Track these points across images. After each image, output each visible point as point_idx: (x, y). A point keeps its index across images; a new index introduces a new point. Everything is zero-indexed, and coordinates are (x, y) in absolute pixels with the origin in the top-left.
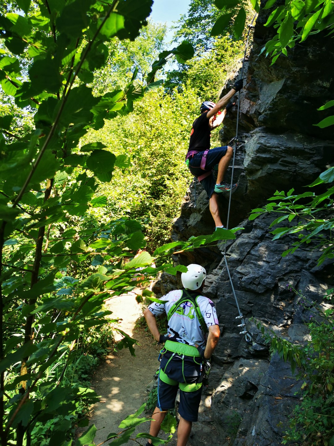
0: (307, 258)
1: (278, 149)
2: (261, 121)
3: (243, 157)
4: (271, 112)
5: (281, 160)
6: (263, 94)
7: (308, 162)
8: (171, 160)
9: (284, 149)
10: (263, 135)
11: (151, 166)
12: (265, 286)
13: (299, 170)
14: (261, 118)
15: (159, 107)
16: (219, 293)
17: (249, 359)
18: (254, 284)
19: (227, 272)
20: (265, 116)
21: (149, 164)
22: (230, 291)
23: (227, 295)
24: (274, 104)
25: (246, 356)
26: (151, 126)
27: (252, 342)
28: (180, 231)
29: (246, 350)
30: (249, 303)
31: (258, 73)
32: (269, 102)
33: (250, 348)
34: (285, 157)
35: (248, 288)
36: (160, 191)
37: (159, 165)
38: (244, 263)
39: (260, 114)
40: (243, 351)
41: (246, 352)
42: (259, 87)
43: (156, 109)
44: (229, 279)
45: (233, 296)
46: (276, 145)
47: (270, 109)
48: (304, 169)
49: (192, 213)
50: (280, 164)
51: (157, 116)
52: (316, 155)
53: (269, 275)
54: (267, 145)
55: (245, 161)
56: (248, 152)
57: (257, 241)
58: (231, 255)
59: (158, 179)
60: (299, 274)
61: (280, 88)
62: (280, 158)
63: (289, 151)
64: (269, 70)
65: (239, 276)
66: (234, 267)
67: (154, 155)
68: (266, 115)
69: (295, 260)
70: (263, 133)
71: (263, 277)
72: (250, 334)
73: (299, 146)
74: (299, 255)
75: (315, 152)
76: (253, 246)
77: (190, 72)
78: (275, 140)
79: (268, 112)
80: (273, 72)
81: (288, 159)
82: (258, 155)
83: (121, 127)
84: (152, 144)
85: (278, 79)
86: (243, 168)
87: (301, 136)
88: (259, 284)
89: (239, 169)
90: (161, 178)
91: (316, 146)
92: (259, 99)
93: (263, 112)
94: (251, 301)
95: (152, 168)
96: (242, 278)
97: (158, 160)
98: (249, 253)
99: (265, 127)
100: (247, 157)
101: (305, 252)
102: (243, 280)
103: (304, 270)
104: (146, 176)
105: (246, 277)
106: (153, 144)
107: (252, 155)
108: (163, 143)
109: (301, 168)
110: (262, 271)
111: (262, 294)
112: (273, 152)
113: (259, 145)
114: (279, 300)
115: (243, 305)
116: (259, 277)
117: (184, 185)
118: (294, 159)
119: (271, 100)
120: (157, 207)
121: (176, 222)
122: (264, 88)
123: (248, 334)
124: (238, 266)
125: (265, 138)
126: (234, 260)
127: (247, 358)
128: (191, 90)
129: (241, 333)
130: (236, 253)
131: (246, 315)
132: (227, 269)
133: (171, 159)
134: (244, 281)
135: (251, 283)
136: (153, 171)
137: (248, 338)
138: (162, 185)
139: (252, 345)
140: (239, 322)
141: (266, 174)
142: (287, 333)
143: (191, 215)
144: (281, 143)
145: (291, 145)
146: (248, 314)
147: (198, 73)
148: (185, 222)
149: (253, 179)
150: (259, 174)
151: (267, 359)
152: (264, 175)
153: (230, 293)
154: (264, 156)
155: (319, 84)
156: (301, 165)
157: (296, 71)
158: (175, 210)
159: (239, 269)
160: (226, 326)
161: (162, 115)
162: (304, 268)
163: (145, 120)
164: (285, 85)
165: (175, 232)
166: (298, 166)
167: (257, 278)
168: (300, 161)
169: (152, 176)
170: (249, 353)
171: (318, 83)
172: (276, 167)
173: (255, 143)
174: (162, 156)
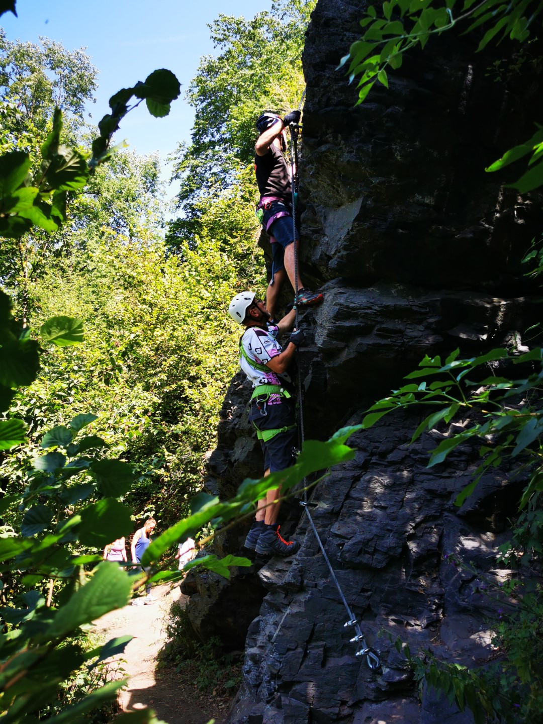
0: (448, 490)
1: (369, 311)
2: (333, 269)
3: (311, 332)
4: (348, 252)
5: (376, 328)
6: (330, 226)
7: (421, 327)
8: (190, 356)
9: (379, 309)
10: (341, 290)
11: (158, 370)
12: (386, 553)
13: (408, 342)
14: (333, 263)
15: (161, 274)
16: (306, 581)
17: (380, 702)
18: (367, 552)
19: (315, 537)
20: (339, 260)
21: (154, 367)
22: (326, 574)
23: (321, 582)
24: (351, 238)
25: (375, 698)
26: (151, 305)
27: (380, 667)
28: (219, 474)
29: (372, 686)
30: (363, 590)
31: (316, 194)
32: (342, 237)
33: (380, 680)
34: (382, 323)
35: (357, 561)
36: (177, 409)
37: (171, 365)
38: (342, 515)
39: (330, 258)
40: (367, 688)
41: (373, 690)
42: (321, 216)
43: (156, 278)
44: (320, 550)
45: (332, 581)
46: (365, 305)
47: (345, 248)
48: (416, 339)
49: (236, 438)
50: (376, 335)
51: (158, 288)
52: (430, 315)
53: (390, 531)
54: (351, 305)
55: (316, 338)
56: (319, 322)
57: (356, 473)
58: (316, 505)
59: (171, 389)
60: (439, 522)
61: (357, 213)
62: (374, 326)
63: (387, 313)
64: (334, 188)
65: (338, 541)
66: (324, 526)
67: (160, 352)
68: (341, 257)
69: (428, 497)
70: (340, 287)
71: (379, 537)
72: (375, 653)
73: (403, 303)
74: (434, 488)
75: (428, 310)
76: (354, 483)
77: (204, 219)
78: (361, 297)
79: (344, 253)
80: (341, 189)
81: (389, 325)
82: (338, 323)
83: (100, 312)
84: (155, 334)
85: (352, 199)
86: (316, 350)
87: (402, 287)
88: (376, 550)
89: (308, 352)
90: (177, 387)
91: (428, 300)
92: (324, 235)
93: (335, 254)
94: (367, 587)
95: (160, 372)
96: (343, 545)
97: (169, 358)
98: (348, 496)
99: (340, 278)
100: (319, 330)
101: (442, 480)
102: (346, 547)
103: (446, 514)
104: (152, 387)
105: (350, 542)
106: (158, 332)
107: (328, 325)
108: (174, 330)
109: (412, 338)
110: (377, 527)
111: (384, 570)
112: (363, 317)
113: (338, 307)
114: (416, 576)
115: (354, 597)
116: (373, 539)
117: (217, 393)
118: (397, 325)
119: (345, 233)
120: (176, 436)
121: (211, 459)
122: (331, 217)
123: (371, 654)
124: (332, 524)
125: (345, 295)
126: (325, 513)
127: (377, 701)
128: (209, 243)
129: (358, 654)
130: (325, 500)
131: (362, 615)
132: (313, 532)
133: (189, 354)
134: (349, 551)
135: (360, 552)
136: (162, 377)
137: (372, 661)
138: (180, 399)
139: (381, 674)
140: (352, 632)
141: (355, 353)
142: (439, 637)
143: (237, 443)
144: (372, 301)
145: (389, 302)
146: (365, 613)
147: (217, 219)
148: (227, 455)
149: (335, 365)
150: (344, 356)
151: (413, 696)
152: (352, 356)
153: (326, 577)
154: (347, 324)
155: (418, 200)
156: (410, 333)
157: (378, 183)
158: (207, 437)
159: (336, 528)
160: (329, 645)
161: (167, 285)
162: (445, 510)
163: (140, 297)
164: (363, 207)
165: (212, 476)
166: (406, 335)
167: (369, 540)
168: (408, 326)
169: (162, 386)
170: (378, 690)
171: (415, 199)
172: (370, 341)
173: (330, 305)
174: (174, 352)
